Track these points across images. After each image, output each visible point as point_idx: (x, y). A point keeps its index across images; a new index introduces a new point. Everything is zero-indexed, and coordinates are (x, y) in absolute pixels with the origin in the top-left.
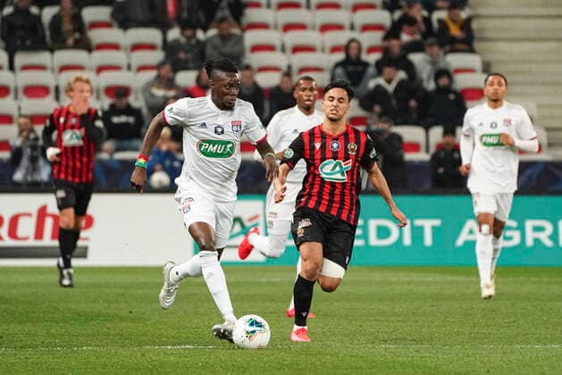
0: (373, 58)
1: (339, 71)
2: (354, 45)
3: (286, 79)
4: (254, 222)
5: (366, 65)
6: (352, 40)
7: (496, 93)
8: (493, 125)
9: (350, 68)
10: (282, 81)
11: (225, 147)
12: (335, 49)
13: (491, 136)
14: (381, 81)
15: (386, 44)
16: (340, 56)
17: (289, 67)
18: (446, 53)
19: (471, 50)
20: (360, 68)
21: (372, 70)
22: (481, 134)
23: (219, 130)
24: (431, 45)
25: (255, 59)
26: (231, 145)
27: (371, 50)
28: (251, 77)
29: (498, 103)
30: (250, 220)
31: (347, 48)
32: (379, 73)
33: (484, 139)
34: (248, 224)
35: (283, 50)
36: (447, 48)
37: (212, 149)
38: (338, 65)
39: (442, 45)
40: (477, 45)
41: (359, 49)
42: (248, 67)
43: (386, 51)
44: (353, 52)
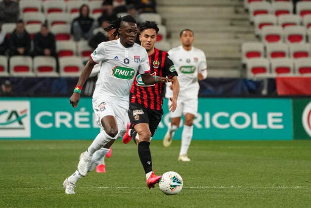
0: (96, 16)
1: (76, 24)
2: (85, 8)
3: (44, 28)
4: (24, 114)
5: (92, 20)
6: (84, 6)
7: (188, 41)
8: (188, 61)
9: (83, 22)
10: (42, 30)
11: (130, 73)
12: (74, 11)
13: (187, 67)
14: (101, 30)
15: (105, 7)
16: (77, 15)
17: (46, 21)
18: (140, 13)
19: (155, 12)
20: (88, 22)
21: (96, 23)
22: (180, 65)
23: (127, 61)
24: (131, 8)
25: (26, 16)
26: (133, 71)
27: (95, 11)
28: (23, 26)
29: (189, 48)
30: (22, 112)
31: (80, 10)
32: (100, 25)
33: (182, 69)
34: (20, 115)
35: (43, 11)
36: (141, 10)
37: (122, 73)
38: (75, 20)
39: (137, 9)
40: (158, 9)
41: (88, 10)
42: (21, 21)
43: (104, 12)
44: (84, 13)
